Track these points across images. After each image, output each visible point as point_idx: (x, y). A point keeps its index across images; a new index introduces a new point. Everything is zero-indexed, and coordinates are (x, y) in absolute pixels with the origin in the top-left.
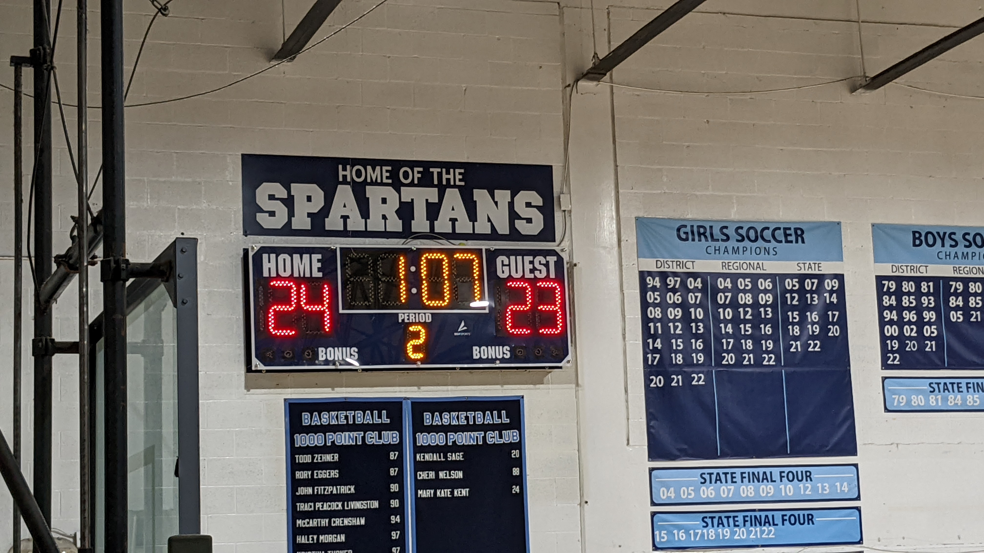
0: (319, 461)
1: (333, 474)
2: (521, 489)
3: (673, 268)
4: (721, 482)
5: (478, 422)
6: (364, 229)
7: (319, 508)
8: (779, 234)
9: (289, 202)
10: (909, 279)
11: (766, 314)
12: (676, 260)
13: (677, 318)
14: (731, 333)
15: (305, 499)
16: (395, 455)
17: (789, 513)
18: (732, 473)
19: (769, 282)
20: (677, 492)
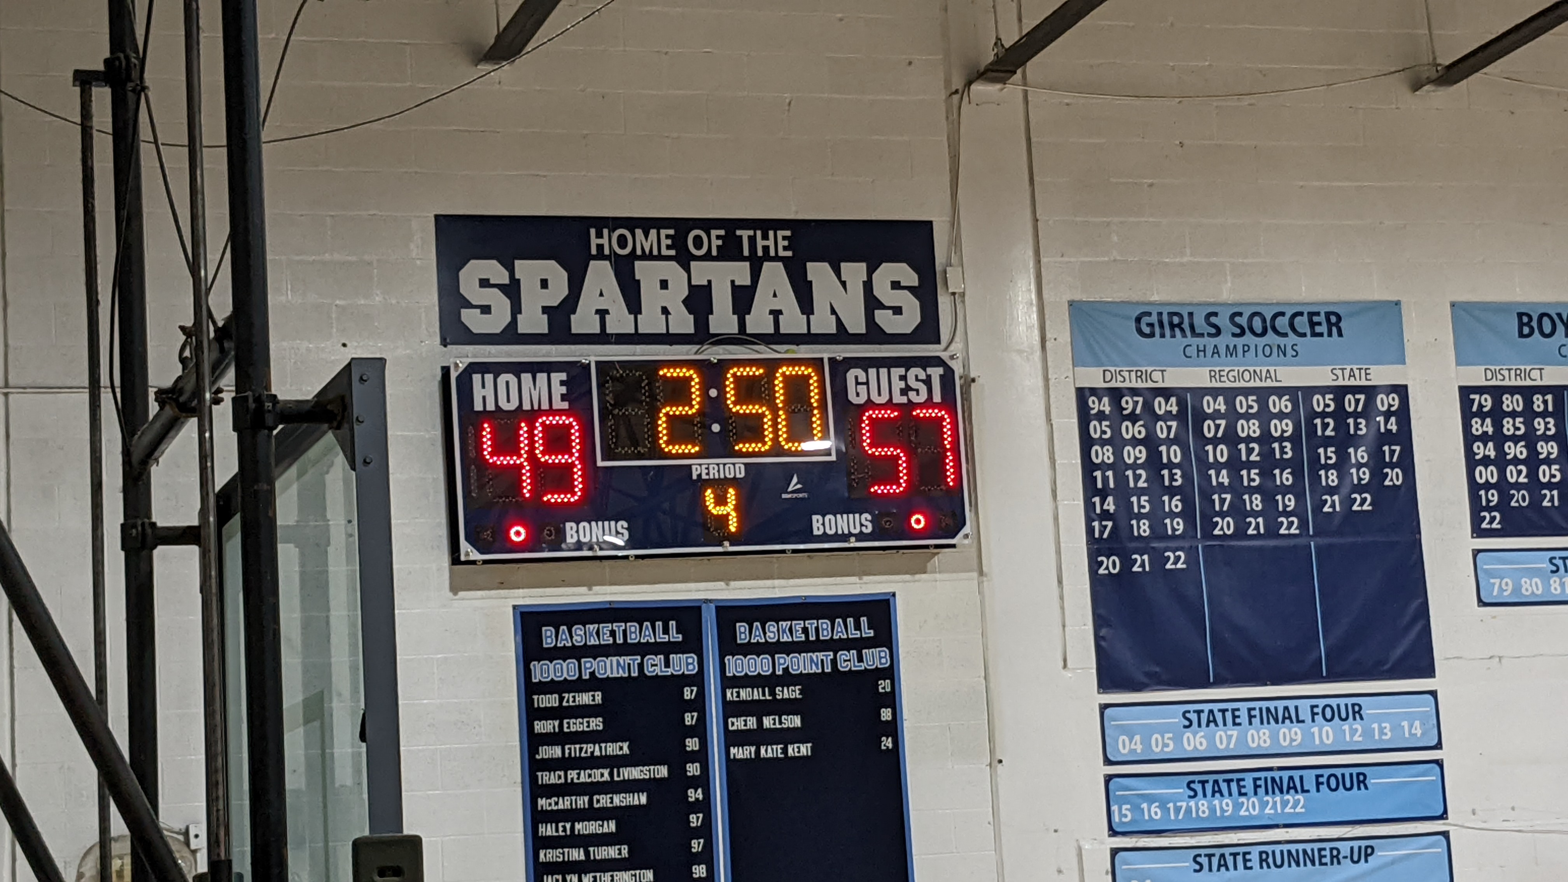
0: (571, 704)
1: (594, 724)
2: (896, 743)
3: (1130, 382)
4: (1217, 725)
5: (823, 636)
6: (633, 331)
7: (572, 779)
8: (1302, 323)
9: (512, 290)
10: (1513, 390)
11: (1283, 452)
12: (1135, 369)
13: (1139, 462)
14: (1226, 484)
15: (550, 765)
16: (692, 691)
17: (1326, 772)
18: (1234, 710)
19: (1286, 400)
20: (1146, 742)
